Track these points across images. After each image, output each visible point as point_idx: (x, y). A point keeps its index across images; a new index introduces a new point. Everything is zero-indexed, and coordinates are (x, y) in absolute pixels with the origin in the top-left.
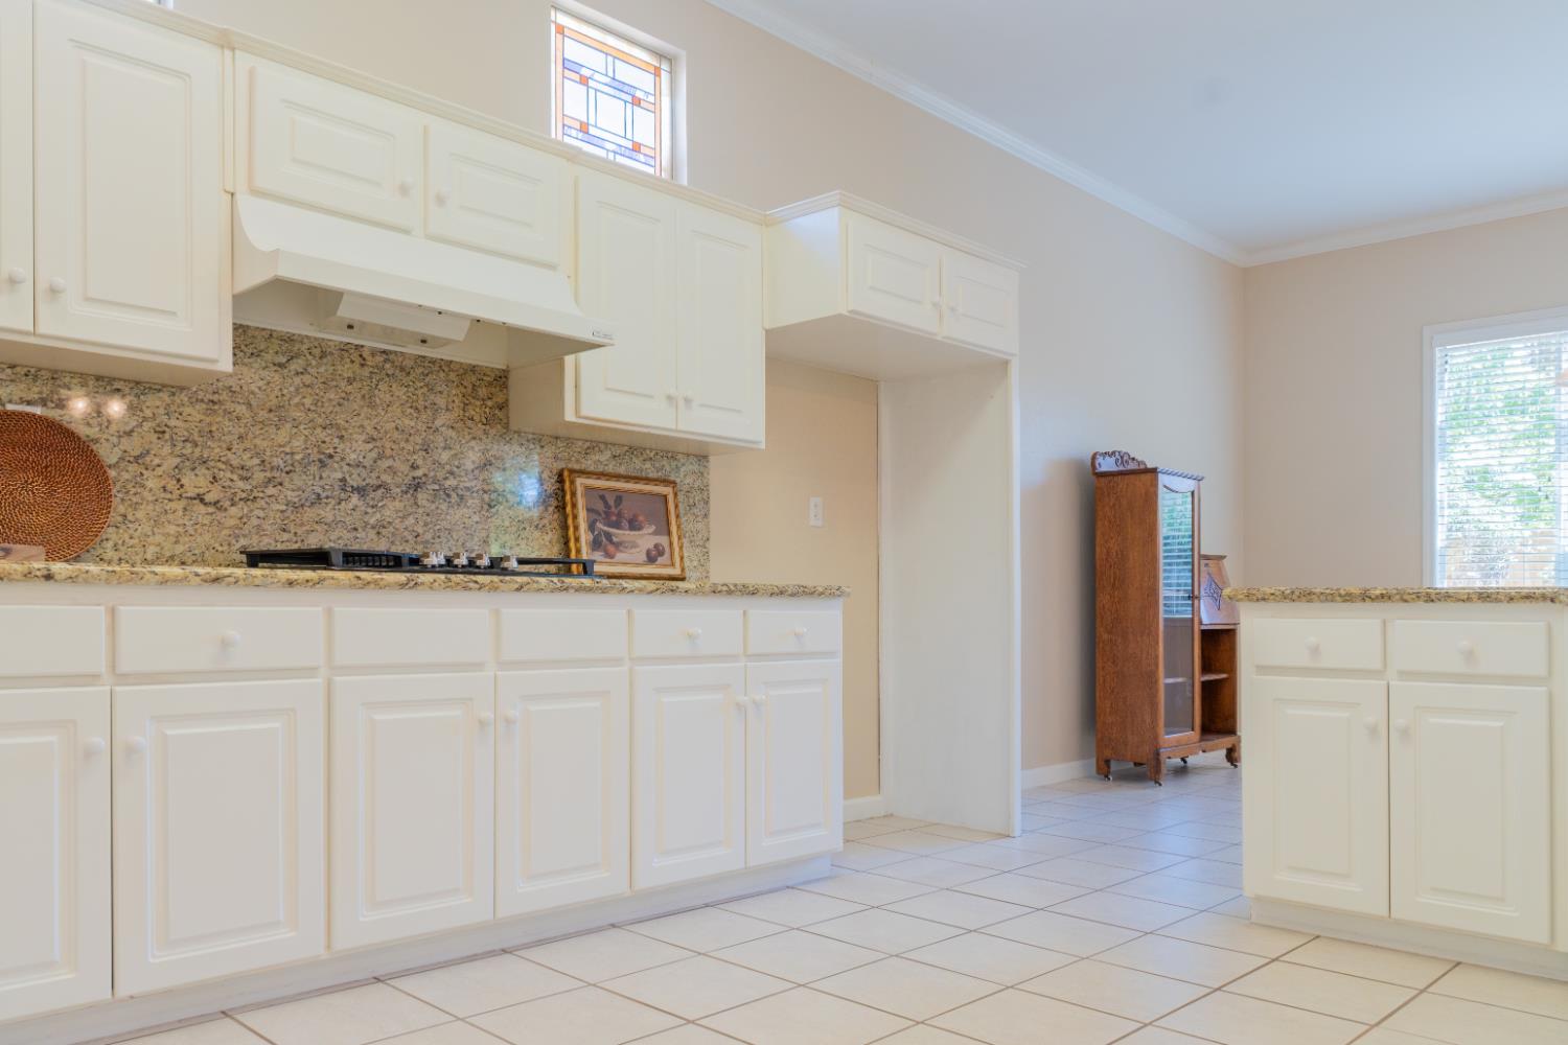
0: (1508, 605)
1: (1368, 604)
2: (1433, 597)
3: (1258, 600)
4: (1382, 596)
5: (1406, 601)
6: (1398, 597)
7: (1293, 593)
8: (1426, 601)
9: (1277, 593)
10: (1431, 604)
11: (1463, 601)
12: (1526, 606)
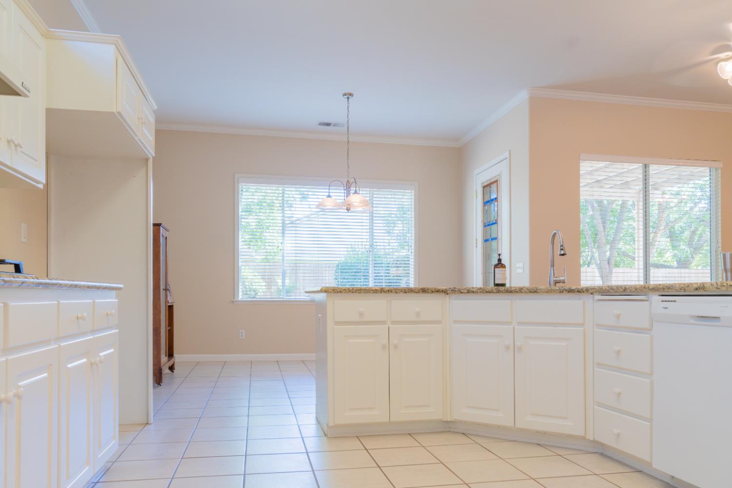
0: (431, 294)
1: (383, 294)
2: (407, 291)
3: (338, 292)
4: (389, 291)
5: (397, 293)
6: (394, 291)
7: (353, 289)
8: (404, 293)
9: (346, 289)
10: (406, 294)
11: (417, 293)
12: (435, 295)
